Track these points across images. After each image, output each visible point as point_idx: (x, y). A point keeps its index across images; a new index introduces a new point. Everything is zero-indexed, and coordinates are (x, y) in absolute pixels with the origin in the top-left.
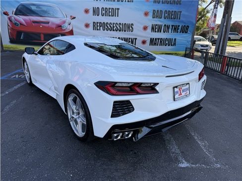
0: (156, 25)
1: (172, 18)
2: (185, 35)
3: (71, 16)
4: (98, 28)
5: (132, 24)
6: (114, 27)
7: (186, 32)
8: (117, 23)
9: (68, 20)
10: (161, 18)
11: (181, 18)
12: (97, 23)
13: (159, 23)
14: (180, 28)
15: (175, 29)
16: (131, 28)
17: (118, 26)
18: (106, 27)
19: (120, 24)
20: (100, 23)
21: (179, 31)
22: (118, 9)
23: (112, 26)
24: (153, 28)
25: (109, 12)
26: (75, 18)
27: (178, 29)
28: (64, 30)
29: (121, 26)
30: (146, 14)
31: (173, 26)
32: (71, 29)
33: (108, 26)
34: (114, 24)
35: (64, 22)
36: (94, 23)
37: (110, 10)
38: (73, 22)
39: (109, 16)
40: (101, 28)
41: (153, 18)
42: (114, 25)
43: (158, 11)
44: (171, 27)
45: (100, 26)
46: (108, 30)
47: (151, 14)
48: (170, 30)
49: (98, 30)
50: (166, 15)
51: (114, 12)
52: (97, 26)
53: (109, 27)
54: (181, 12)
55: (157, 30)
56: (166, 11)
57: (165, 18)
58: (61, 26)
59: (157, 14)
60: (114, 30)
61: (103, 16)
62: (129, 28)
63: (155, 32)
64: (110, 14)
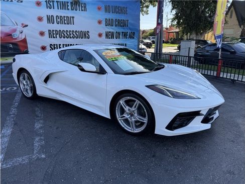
0: (109, 32)
1: (121, 26)
2: (132, 40)
3: (22, 24)
4: (55, 36)
5: (88, 31)
6: (70, 34)
7: (133, 38)
8: (73, 31)
9: (19, 28)
10: (112, 26)
11: (128, 25)
12: (53, 31)
13: (112, 30)
14: (128, 34)
15: (124, 35)
16: (87, 35)
17: (74, 33)
18: (63, 35)
19: (76, 31)
20: (56, 31)
21: (128, 37)
22: (73, 17)
23: (68, 33)
24: (106, 35)
25: (65, 20)
26: (27, 26)
27: (127, 35)
28: (16, 39)
29: (78, 34)
30: (100, 22)
31: (122, 33)
32: (23, 37)
33: (65, 33)
34: (70, 31)
35: (15, 30)
36: (49, 31)
37: (65, 18)
38: (25, 30)
39: (65, 24)
40: (58, 36)
41: (106, 26)
42: (71, 33)
43: (109, 19)
44: (121, 34)
45: (56, 34)
46: (64, 38)
47: (104, 22)
48: (121, 36)
49: (54, 37)
50: (117, 23)
51: (69, 20)
52: (53, 34)
53: (66, 35)
54: (128, 20)
55: (110, 37)
56: (116, 19)
57: (116, 26)
58: (11, 35)
59: (109, 23)
60: (71, 38)
61: (58, 24)
62: (85, 35)
63: (109, 38)
64: (66, 22)
